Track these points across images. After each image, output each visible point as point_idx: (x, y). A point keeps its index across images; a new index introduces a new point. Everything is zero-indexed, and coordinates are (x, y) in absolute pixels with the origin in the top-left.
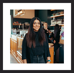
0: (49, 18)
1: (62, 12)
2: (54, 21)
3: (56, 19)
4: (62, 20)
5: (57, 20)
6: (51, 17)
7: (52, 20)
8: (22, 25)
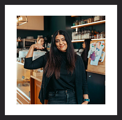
0: (69, 28)
1: (90, 19)
2: (76, 35)
3: (81, 31)
4: (90, 32)
5: (85, 32)
6: (72, 27)
7: (73, 33)
8: (22, 42)
